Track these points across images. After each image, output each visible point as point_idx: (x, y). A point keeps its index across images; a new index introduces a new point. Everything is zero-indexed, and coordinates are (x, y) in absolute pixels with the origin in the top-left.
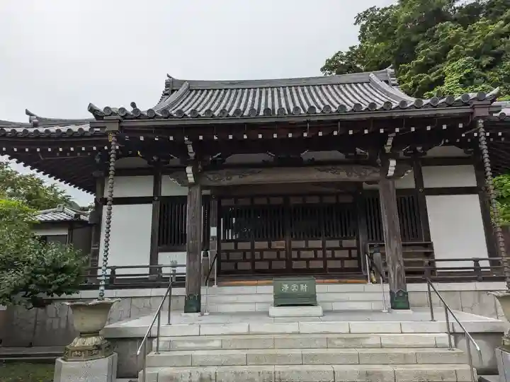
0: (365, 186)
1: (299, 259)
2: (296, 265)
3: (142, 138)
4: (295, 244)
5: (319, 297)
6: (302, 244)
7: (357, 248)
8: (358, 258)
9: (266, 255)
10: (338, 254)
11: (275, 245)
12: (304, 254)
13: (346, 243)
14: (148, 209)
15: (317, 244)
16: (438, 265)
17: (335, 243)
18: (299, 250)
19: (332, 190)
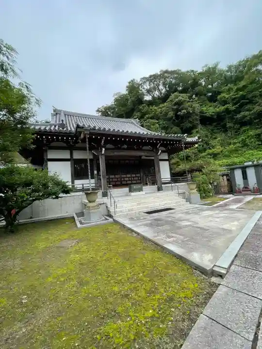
0: (143, 157)
1: (124, 181)
2: (123, 183)
3: (94, 137)
4: (123, 176)
5: (144, 190)
6: (125, 176)
7: (140, 177)
8: (140, 180)
9: (114, 180)
10: (135, 178)
11: (117, 176)
12: (126, 179)
13: (137, 175)
14: (69, 163)
15: (129, 176)
16: (162, 180)
17: (134, 175)
18: (124, 178)
19: (133, 159)
